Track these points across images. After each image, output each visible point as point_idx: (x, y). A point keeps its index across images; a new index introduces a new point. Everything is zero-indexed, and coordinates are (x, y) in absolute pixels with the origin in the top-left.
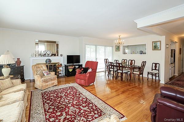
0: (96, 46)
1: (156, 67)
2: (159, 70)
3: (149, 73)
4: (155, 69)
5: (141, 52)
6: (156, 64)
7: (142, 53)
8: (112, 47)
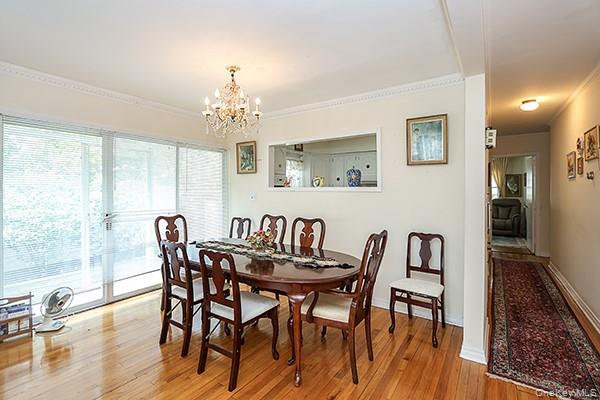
0: (108, 136)
1: (426, 253)
2: (441, 272)
3: (398, 294)
4: (425, 268)
5: (354, 177)
6: (426, 239)
7: (356, 180)
8: (223, 151)
